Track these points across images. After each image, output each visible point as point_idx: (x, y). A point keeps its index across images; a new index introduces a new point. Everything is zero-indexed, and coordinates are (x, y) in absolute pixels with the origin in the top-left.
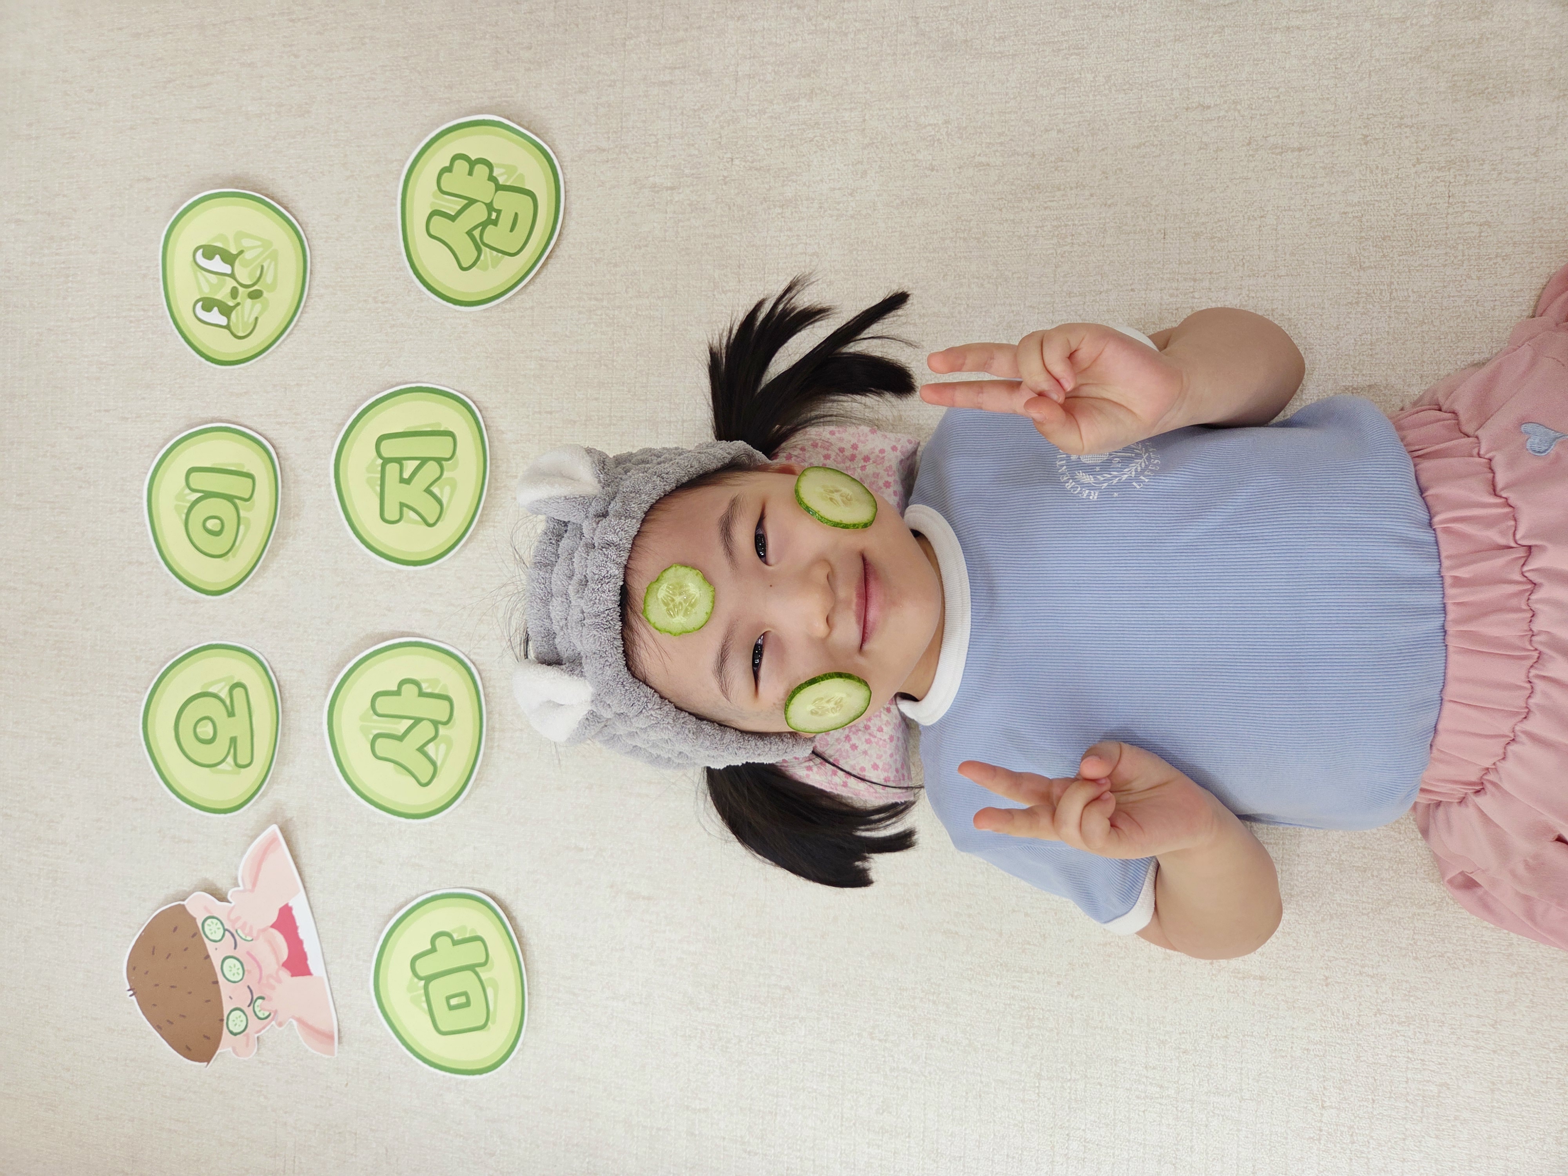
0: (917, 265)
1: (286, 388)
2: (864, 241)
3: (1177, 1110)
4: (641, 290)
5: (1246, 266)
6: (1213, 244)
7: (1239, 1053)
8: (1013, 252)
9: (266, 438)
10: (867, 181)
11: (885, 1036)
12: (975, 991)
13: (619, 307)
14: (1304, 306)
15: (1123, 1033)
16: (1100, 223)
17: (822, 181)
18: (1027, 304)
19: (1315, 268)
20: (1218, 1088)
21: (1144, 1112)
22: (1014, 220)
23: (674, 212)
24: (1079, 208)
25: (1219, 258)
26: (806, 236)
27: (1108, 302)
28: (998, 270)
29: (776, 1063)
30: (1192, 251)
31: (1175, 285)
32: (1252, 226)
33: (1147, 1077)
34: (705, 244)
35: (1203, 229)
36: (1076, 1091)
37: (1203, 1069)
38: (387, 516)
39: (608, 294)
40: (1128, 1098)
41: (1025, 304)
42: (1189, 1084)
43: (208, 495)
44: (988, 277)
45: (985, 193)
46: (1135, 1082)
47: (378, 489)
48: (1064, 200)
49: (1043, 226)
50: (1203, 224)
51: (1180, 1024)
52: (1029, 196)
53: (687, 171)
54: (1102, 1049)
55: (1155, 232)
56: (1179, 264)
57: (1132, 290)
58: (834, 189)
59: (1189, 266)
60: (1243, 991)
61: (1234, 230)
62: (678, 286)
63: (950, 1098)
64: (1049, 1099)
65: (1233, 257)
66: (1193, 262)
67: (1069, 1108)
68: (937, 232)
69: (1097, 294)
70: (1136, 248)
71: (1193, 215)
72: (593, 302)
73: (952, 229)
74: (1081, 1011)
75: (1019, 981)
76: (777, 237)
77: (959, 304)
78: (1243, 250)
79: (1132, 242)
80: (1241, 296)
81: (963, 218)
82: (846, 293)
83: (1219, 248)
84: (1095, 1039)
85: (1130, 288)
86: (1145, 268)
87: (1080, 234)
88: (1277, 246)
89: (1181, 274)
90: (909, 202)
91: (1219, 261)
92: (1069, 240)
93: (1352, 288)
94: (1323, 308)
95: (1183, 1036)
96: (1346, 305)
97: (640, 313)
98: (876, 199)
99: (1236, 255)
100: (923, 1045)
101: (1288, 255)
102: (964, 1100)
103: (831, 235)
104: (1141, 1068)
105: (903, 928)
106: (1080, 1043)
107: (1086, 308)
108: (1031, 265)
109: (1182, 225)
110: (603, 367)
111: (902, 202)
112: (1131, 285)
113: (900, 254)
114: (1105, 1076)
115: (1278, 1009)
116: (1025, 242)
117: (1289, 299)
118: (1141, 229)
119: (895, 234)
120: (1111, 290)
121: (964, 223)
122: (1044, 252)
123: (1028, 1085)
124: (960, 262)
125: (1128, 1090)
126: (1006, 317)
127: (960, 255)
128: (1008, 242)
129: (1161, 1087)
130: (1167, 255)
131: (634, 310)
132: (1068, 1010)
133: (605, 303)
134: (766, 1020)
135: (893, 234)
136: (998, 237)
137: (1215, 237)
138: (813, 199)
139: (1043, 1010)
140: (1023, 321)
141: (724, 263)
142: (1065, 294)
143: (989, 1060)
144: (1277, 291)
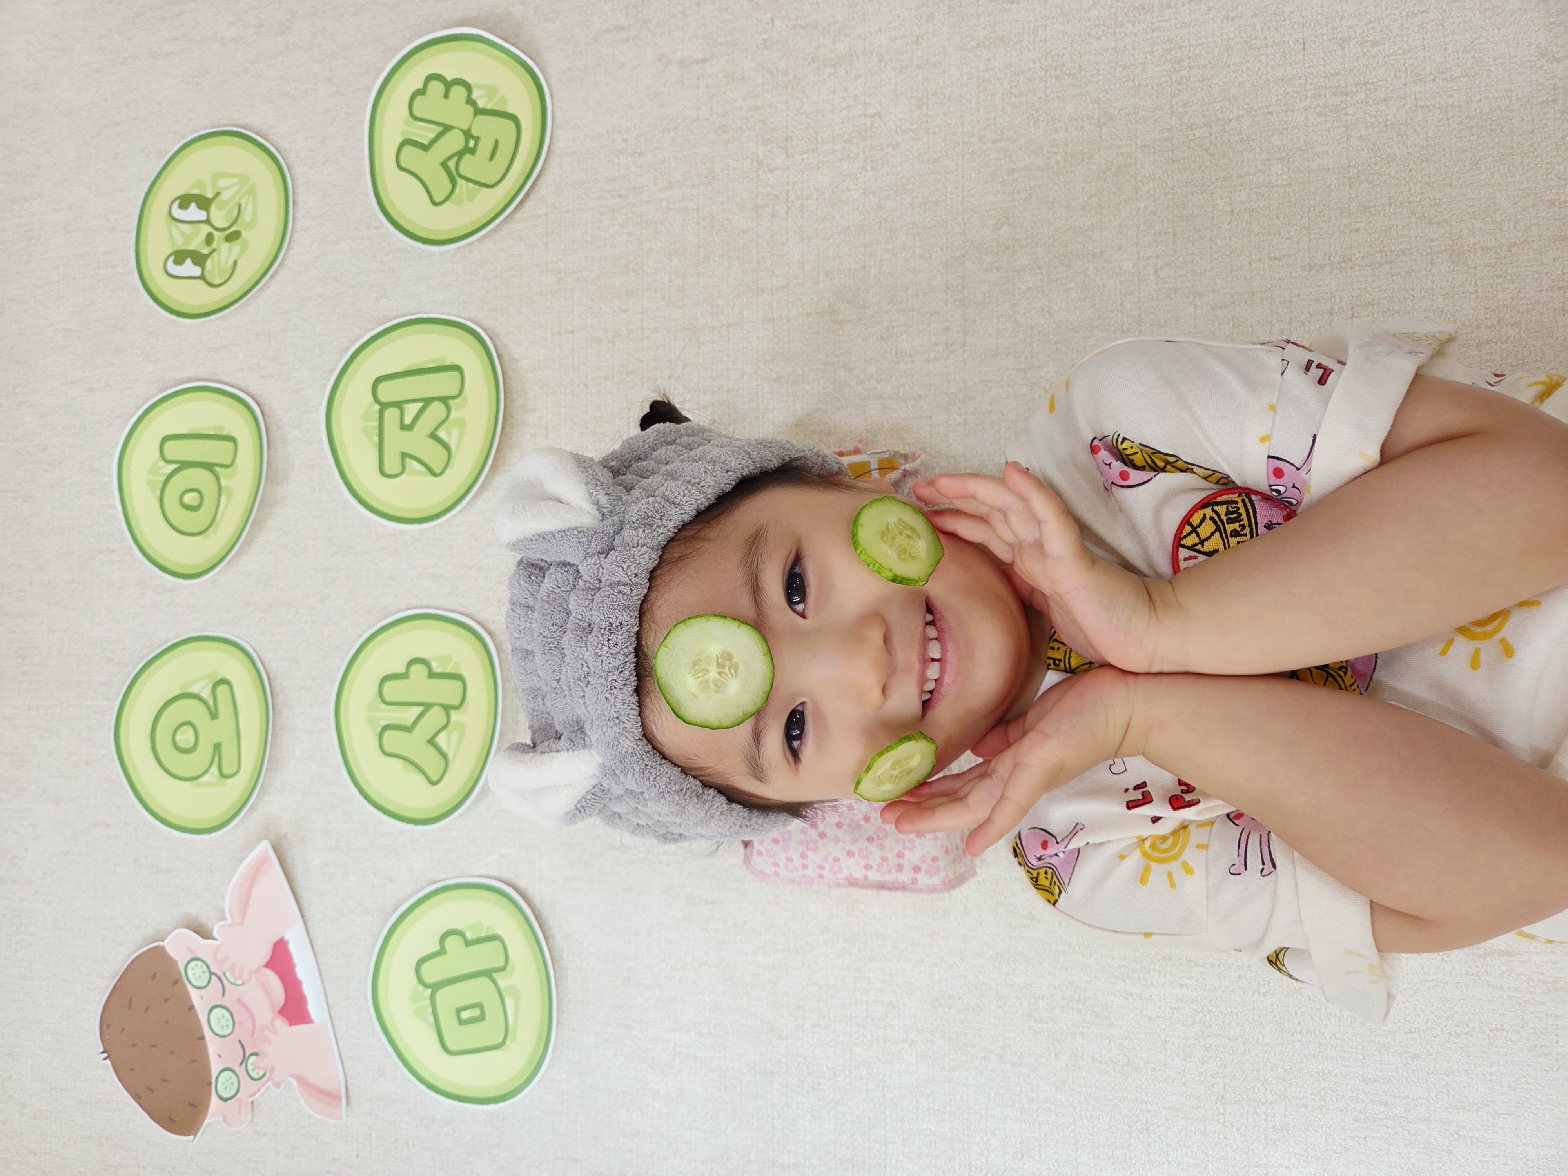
0: (1001, 113)
1: (270, 336)
2: (935, 94)
3: (1409, 1133)
4: (672, 180)
5: (1409, 73)
6: (1365, 50)
7: (1486, 1053)
8: (1117, 85)
9: (249, 395)
10: (934, 25)
11: (1019, 1058)
12: (1132, 994)
13: (647, 202)
14: (1488, 110)
15: (1331, 1037)
16: (1222, 40)
17: (880, 30)
18: (1140, 144)
19: (1497, 65)
20: (1462, 1102)
21: (1365, 1138)
22: (1115, 48)
23: (708, 87)
24: (1195, 25)
25: (1375, 65)
26: (865, 94)
27: (1241, 130)
28: (1100, 108)
29: (882, 1101)
30: (1340, 60)
31: (1322, 102)
32: (1412, 23)
33: (1366, 1093)
34: (747, 118)
35: (1351, 34)
36: (1273, 1117)
37: (1440, 1077)
38: (387, 470)
39: (634, 188)
40: (1344, 1122)
41: (1137, 144)
42: (1424, 1098)
43: (185, 465)
44: (1088, 116)
45: (1079, 21)
46: (1352, 1100)
47: (376, 439)
48: (1176, 19)
49: (1152, 51)
50: (1351, 27)
51: (1405, 1021)
52: (1134, 19)
53: (720, 40)
54: (1305, 1060)
55: (1292, 43)
56: (1325, 77)
57: (1270, 113)
58: (895, 38)
59: (1338, 78)
60: (1486, 972)
61: (1390, 30)
62: (716, 171)
63: (1109, 1134)
64: (1238, 1129)
65: (1393, 62)
66: (1343, 72)
67: (1266, 1139)
68: (1022, 74)
69: (1225, 123)
70: (1270, 64)
71: (1337, 20)
72: (617, 200)
73: (1041, 67)
74: (1273, 1012)
75: (1188, 978)
76: (830, 100)
77: (1056, 153)
78: (1403, 53)
79: (1264, 57)
80: (1406, 107)
81: (1053, 53)
82: (916, 155)
83: (1373, 53)
84: (1294, 1048)
85: (1265, 111)
86: (1283, 86)
87: (1199, 55)
88: (1446, 44)
89: (1329, 88)
90: (987, 43)
91: (1375, 68)
92: (1185, 64)
93: (1546, 83)
94: (1512, 111)
95: (1410, 1036)
96: (1541, 104)
97: (672, 206)
98: (946, 43)
99: (1394, 60)
100: (1068, 1067)
101: (1460, 54)
102: (1127, 1136)
103: (895, 91)
104: (1358, 1082)
105: (1033, 919)
106: (1275, 1054)
107: (1213, 139)
108: (1140, 98)
109: (1325, 31)
110: (631, 273)
111: (978, 45)
112: (1267, 108)
113: (979, 102)
114: (1311, 1095)
115: (1535, 993)
116: (1132, 72)
117: (1468, 104)
118: (1274, 42)
119: (972, 81)
120: (1243, 116)
121: (1055, 58)
122: (1156, 81)
123: (1210, 1113)
124: (1053, 104)
125: (1342, 1111)
126: (1115, 162)
127: (1052, 95)
128: (1111, 74)
129: (1386, 1104)
130: (1309, 67)
131: (665, 204)
132: (1256, 1012)
133: (630, 199)
134: (866, 1047)
135: (969, 81)
136: (1097, 70)
137: (1367, 42)
138: (871, 53)
139: (1222, 1012)
140: (1136, 164)
141: (768, 137)
142: (1184, 127)
143: (1156, 1082)
144: (1452, 96)
